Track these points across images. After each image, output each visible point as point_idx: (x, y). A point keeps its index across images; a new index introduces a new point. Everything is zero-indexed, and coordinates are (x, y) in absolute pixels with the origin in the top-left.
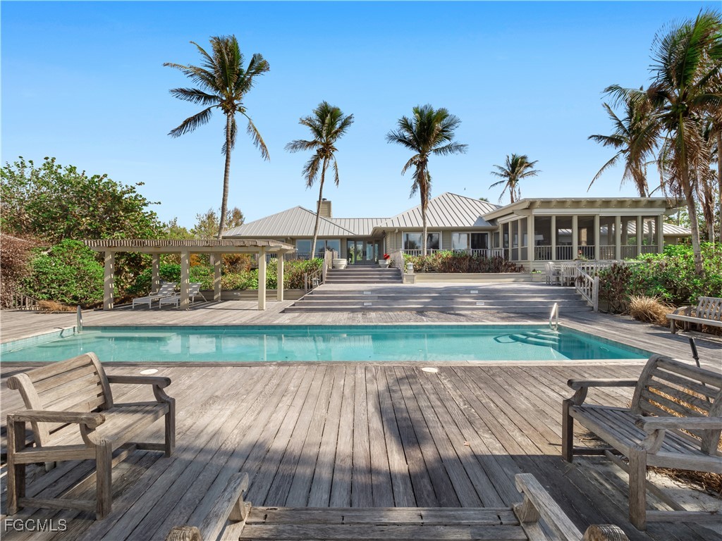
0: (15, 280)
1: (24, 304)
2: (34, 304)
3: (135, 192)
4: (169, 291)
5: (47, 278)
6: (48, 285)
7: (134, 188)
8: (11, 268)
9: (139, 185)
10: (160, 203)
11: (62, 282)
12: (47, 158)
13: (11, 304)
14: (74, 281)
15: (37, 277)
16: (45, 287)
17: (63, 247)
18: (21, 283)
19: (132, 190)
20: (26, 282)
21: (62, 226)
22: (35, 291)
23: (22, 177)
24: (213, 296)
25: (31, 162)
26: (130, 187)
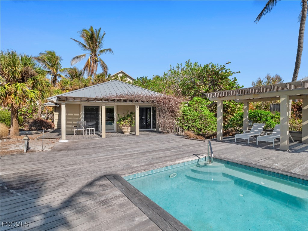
0: (175, 119)
1: (179, 131)
2: (182, 131)
3: (225, 69)
4: (260, 130)
5: (187, 118)
6: (188, 122)
7: (225, 67)
8: (174, 113)
9: (228, 64)
10: (239, 72)
11: (194, 121)
12: (186, 62)
13: (174, 131)
14: (198, 120)
15: (183, 117)
16: (186, 123)
17: (193, 101)
18: (177, 120)
19: (223, 68)
20: (179, 120)
21: (193, 91)
22: (183, 124)
23: (178, 71)
24: (302, 138)
25: (181, 64)
26: (223, 66)
